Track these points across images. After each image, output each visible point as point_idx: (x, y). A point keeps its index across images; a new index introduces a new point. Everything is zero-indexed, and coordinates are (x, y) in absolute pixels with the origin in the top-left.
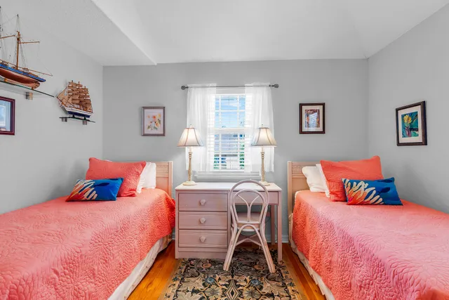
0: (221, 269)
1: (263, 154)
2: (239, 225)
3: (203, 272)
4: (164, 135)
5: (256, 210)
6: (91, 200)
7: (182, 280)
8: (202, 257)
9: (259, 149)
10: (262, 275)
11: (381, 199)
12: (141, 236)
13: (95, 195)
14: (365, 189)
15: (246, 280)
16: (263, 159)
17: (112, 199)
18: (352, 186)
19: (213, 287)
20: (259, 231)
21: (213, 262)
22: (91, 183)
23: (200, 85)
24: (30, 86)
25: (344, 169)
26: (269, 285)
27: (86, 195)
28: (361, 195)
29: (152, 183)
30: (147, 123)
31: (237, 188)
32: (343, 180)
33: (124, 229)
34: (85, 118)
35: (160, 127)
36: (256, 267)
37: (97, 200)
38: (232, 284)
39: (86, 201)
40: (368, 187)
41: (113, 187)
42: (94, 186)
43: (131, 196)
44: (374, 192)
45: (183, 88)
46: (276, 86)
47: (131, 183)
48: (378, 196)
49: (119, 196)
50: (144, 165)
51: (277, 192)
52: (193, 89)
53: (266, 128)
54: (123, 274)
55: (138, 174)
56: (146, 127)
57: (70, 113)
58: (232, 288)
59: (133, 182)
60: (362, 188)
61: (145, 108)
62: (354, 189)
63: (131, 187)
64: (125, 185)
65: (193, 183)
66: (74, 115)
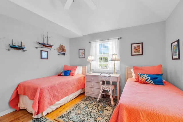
0: (96, 100)
1: (115, 64)
2: (103, 87)
3: (91, 100)
4: (84, 58)
5: (108, 83)
6: (63, 76)
7: (84, 101)
8: (93, 96)
9: (113, 62)
10: (108, 105)
11: (152, 82)
12: (74, 86)
13: (63, 74)
14: (146, 77)
15: (102, 105)
16: (115, 65)
17: (67, 76)
18: (141, 76)
19: (91, 104)
20: (109, 90)
21: (95, 98)
22: (63, 71)
23: (94, 41)
24: (50, 48)
25: (141, 69)
26: (108, 107)
27: (62, 74)
28: (144, 80)
29: (81, 72)
30: (80, 54)
31: (101, 75)
32: (138, 73)
33: (67, 83)
34: (64, 54)
35: (84, 55)
36: (108, 102)
37: (64, 76)
38: (97, 105)
39: (62, 76)
40: (147, 77)
41: (68, 73)
42: (63, 72)
43: (73, 75)
44: (150, 79)
45: (90, 42)
46: (121, 38)
47: (73, 72)
48: (151, 81)
49: (69, 75)
50: (77, 67)
51: (117, 77)
52: (92, 42)
53: (115, 54)
54: (67, 94)
55: (75, 70)
56: (80, 56)
57: (60, 53)
58: (96, 106)
59: (73, 71)
60: (145, 77)
61: (80, 50)
62: (141, 77)
63: (73, 73)
64: (71, 72)
65: (92, 73)
66: (61, 53)
